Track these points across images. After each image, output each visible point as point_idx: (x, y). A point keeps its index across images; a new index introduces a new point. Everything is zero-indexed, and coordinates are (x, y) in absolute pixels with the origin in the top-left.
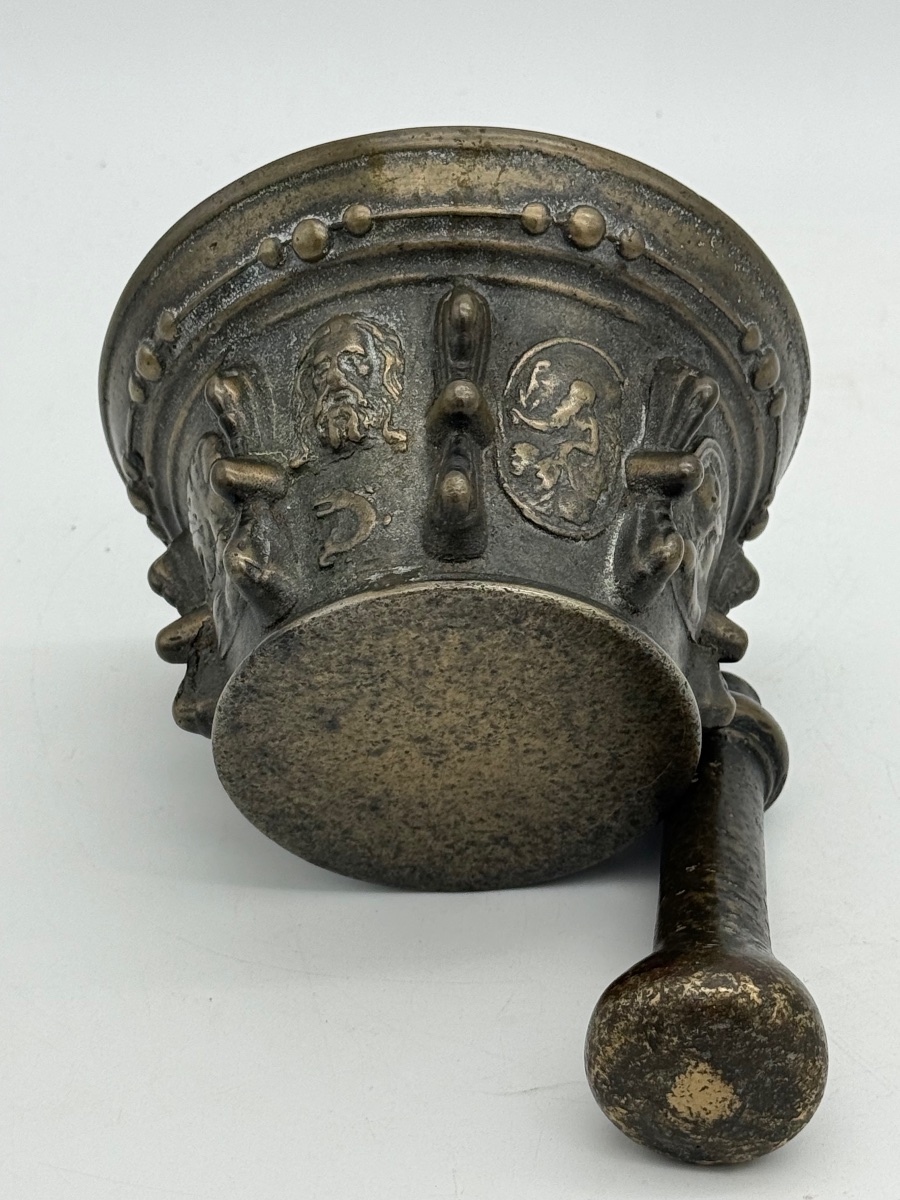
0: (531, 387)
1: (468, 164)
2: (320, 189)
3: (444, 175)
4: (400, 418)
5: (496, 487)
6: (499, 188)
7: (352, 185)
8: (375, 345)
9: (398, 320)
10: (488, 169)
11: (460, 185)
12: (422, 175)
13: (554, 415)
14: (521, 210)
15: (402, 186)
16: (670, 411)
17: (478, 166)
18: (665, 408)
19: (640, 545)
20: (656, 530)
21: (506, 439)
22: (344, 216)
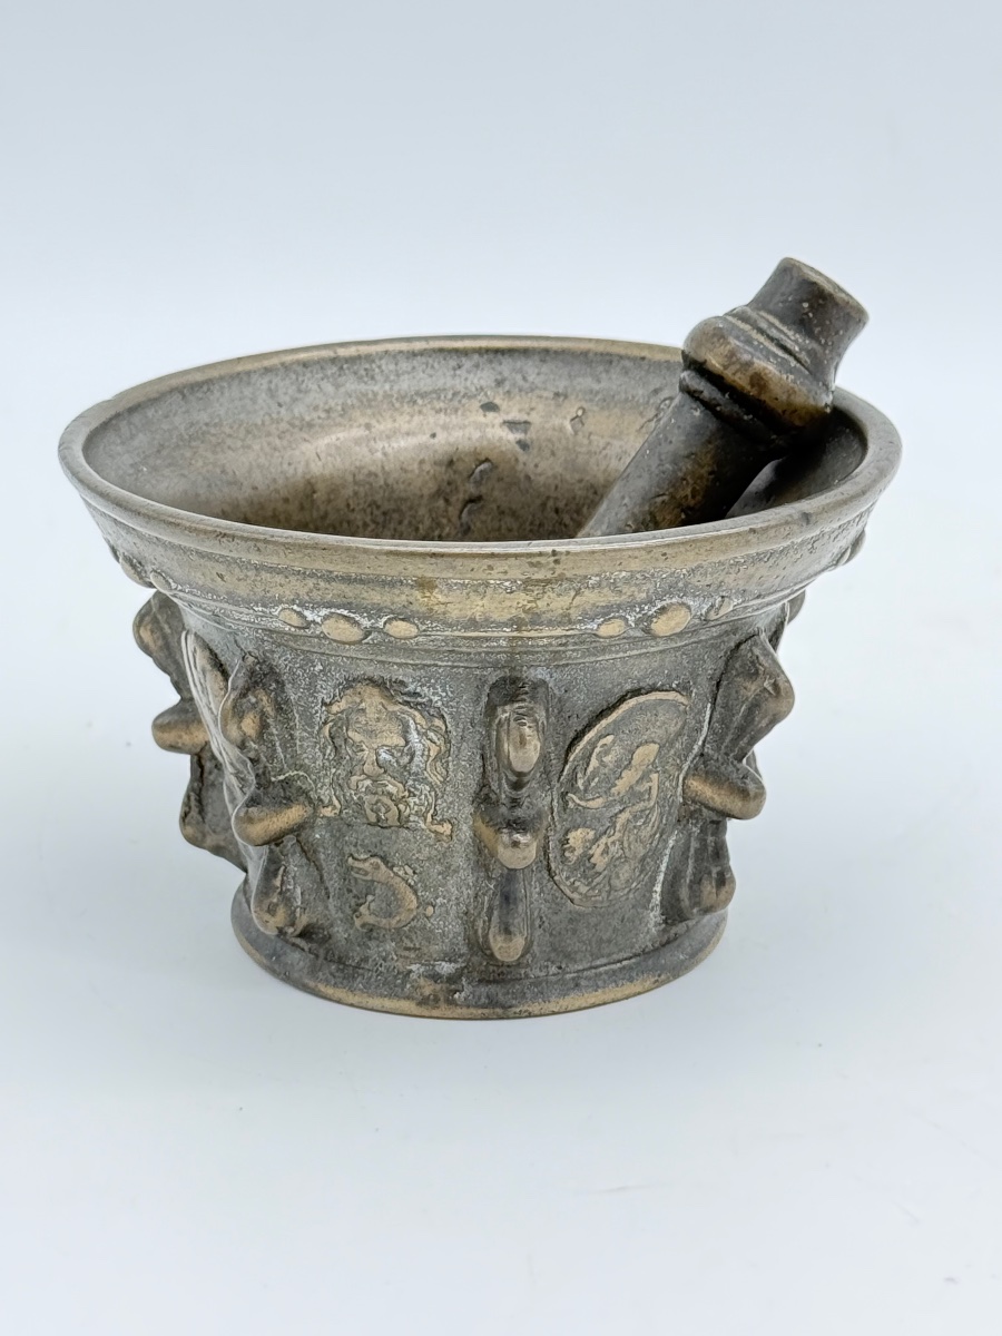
0: (590, 769)
1: (536, 592)
2: (357, 592)
3: (508, 603)
4: (445, 804)
5: (546, 876)
6: (571, 611)
7: (396, 599)
8: (416, 729)
9: (444, 694)
10: (559, 595)
11: (524, 612)
12: (480, 603)
13: (613, 790)
14: (595, 626)
15: (456, 612)
16: (738, 719)
17: (550, 594)
18: (733, 715)
19: (691, 887)
20: (710, 873)
21: (559, 826)
22: (385, 623)
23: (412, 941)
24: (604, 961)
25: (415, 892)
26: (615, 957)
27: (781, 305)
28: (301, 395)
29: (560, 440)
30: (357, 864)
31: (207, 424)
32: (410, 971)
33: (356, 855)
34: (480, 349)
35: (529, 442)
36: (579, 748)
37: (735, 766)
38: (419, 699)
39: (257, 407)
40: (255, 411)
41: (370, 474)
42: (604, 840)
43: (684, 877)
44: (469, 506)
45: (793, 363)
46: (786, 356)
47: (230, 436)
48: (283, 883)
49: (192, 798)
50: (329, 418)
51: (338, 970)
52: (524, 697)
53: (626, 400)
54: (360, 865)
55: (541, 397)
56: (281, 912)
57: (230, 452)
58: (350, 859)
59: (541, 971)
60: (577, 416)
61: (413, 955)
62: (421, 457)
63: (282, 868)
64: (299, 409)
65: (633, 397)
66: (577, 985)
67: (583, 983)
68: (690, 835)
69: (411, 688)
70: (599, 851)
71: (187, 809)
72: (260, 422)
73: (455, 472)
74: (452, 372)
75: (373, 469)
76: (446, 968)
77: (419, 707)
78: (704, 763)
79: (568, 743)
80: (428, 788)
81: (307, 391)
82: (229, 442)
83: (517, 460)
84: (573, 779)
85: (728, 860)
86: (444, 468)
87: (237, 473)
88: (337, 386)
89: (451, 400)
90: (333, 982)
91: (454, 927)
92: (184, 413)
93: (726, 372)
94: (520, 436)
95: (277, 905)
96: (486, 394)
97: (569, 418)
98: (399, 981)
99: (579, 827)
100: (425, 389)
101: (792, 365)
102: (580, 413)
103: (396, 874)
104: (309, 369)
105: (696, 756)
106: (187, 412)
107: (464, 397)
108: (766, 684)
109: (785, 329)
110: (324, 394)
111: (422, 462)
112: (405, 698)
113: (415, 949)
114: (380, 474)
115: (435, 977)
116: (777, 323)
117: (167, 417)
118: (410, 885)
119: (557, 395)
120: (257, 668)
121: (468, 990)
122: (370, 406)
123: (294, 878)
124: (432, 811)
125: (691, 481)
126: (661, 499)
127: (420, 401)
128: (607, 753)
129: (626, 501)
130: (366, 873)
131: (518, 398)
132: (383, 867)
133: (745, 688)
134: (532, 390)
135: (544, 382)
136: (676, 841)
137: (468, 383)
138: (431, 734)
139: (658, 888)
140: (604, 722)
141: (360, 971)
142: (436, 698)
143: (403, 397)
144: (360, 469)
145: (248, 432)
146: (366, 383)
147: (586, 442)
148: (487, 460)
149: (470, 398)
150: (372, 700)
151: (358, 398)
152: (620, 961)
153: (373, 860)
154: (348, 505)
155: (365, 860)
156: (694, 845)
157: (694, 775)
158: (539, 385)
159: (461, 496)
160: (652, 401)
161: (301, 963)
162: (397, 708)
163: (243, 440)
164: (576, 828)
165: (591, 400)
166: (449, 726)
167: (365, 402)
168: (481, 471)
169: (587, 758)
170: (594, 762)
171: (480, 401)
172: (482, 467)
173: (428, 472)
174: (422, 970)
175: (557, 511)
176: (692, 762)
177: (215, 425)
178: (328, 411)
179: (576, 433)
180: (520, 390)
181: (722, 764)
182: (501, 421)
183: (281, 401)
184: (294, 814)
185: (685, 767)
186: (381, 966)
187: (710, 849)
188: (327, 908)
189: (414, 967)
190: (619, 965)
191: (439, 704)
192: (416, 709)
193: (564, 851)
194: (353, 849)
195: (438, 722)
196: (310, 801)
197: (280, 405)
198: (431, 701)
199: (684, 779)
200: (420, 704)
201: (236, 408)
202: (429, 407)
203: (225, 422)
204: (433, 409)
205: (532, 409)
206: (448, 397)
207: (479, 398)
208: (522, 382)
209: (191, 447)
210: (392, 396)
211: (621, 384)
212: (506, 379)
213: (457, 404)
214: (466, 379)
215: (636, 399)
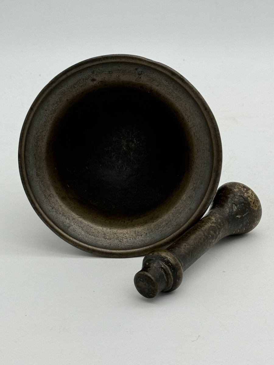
31: (36, 134)
53: (129, 72)
55: (106, 74)
60: (117, 77)
65: (131, 71)
89: (83, 82)
96: (91, 77)
100: (75, 82)
106: (31, 136)
107: (86, 80)
110: (53, 99)
127: (76, 86)
131: (100, 75)
134: (102, 72)
137: (85, 75)
143: (71, 87)
146: (61, 89)
151: (61, 94)
158: (104, 70)
160: (136, 72)
165: (120, 73)
177: (38, 132)
180: (99, 73)
182: (98, 82)
183: (46, 109)
202: (79, 86)
203: (39, 129)
204: (80, 87)
205: (105, 78)
206: (82, 81)
207: (90, 78)
208: (98, 71)
209: (39, 146)
210: (68, 88)
211: (126, 67)
212: (94, 71)
213: (85, 82)
214: (84, 74)
215: (132, 72)
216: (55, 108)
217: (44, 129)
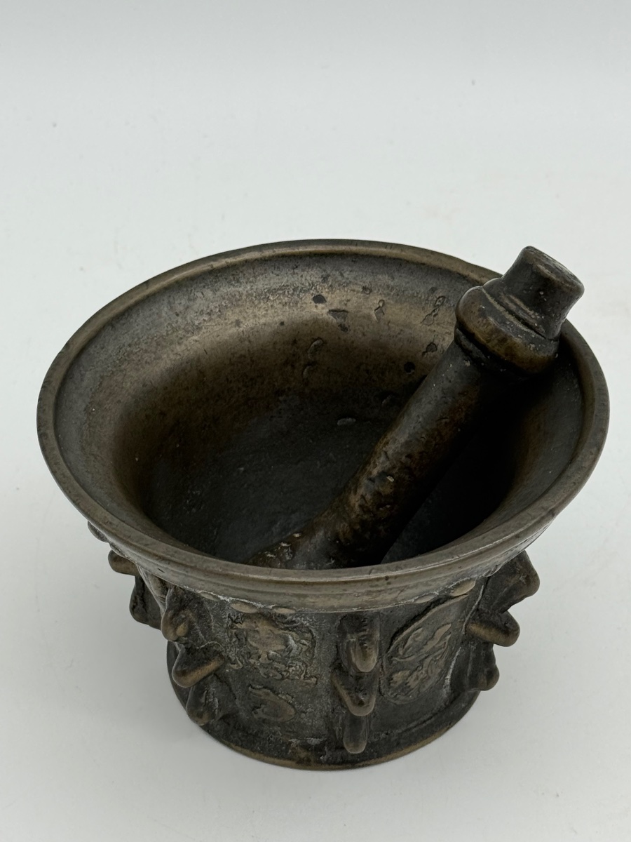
0: (407, 645)
1: (374, 595)
2: (255, 595)
3: (355, 601)
4: (312, 669)
6: (397, 598)
7: (281, 600)
9: (311, 620)
10: (390, 594)
11: (367, 602)
12: (337, 602)
13: (422, 651)
14: (413, 600)
15: (321, 605)
16: (502, 594)
17: (384, 594)
18: (499, 592)
19: (470, 679)
20: (483, 671)
21: (386, 672)
22: (273, 607)
23: (291, 728)
24: (415, 723)
25: (293, 707)
26: (422, 719)
27: (525, 292)
28: (191, 303)
29: (368, 326)
30: (254, 691)
31: (130, 345)
32: (290, 743)
33: (254, 685)
34: (310, 253)
35: (347, 326)
36: (400, 638)
37: (499, 616)
38: (295, 625)
39: (162, 320)
40: (161, 323)
41: (242, 356)
42: (415, 673)
43: (466, 674)
44: (308, 367)
45: (534, 335)
46: (529, 330)
47: (146, 351)
48: (206, 699)
49: (138, 599)
50: (210, 320)
51: (243, 736)
52: (365, 628)
53: (413, 296)
54: (257, 692)
55: (354, 291)
56: (206, 716)
57: (148, 366)
58: (250, 688)
59: (375, 738)
60: (379, 307)
61: (292, 735)
62: (275, 340)
63: (205, 692)
64: (191, 315)
65: (417, 294)
66: (398, 744)
67: (402, 741)
68: (470, 651)
69: (289, 618)
70: (412, 680)
71: (135, 604)
72: (165, 334)
73: (298, 348)
74: (292, 271)
75: (243, 352)
76: (314, 741)
77: (295, 629)
78: (479, 615)
79: (392, 634)
80: (301, 664)
81: (194, 299)
82: (146, 357)
83: (339, 338)
84: (396, 650)
85: (495, 662)
86: (290, 346)
87: (153, 382)
88: (215, 291)
89: (293, 294)
90: (240, 744)
91: (319, 723)
92: (114, 340)
93: (488, 344)
94: (340, 321)
95: (203, 712)
96: (316, 289)
97: (374, 308)
98: (284, 748)
99: (399, 671)
100: (274, 287)
101: (533, 336)
102: (381, 304)
103: (281, 698)
104: (195, 282)
105: (474, 611)
106: (116, 339)
107: (301, 291)
108: (521, 579)
109: (527, 310)
110: (206, 300)
111: (275, 343)
112: (285, 626)
113: (294, 732)
114: (247, 355)
115: (306, 747)
116: (522, 305)
117: (102, 348)
118: (289, 703)
119: (364, 288)
120: (185, 596)
121: (328, 754)
122: (238, 306)
123: (213, 695)
124: (304, 674)
125: (464, 409)
126: (444, 421)
127: (271, 298)
128: (417, 636)
129: (421, 419)
130: (260, 696)
131: (338, 291)
132: (272, 694)
133: (507, 581)
134: (348, 284)
135: (355, 278)
136: (461, 653)
137: (303, 280)
138: (304, 641)
139: (449, 677)
140: (416, 624)
141: (257, 739)
142: (306, 622)
143: (260, 295)
144: (233, 354)
145: (158, 344)
146: (234, 286)
147: (386, 328)
148: (319, 338)
149: (305, 292)
150: (263, 628)
151: (229, 299)
152: (424, 722)
153: (266, 690)
154: (227, 379)
155: (260, 689)
156: (472, 655)
157: (473, 623)
158: (352, 280)
159: (302, 362)
160: (430, 298)
161: (218, 726)
162: (281, 632)
163: (155, 353)
164: (397, 671)
165: (389, 294)
166: (314, 634)
167: (235, 303)
168: (315, 346)
169: (405, 640)
170: (410, 642)
171: (312, 294)
172: (315, 343)
173: (279, 350)
174: (299, 742)
175: (367, 371)
176: (471, 615)
177: (136, 344)
178: (209, 314)
179: (379, 319)
180: (339, 285)
181: (491, 615)
182: (327, 310)
183: (178, 311)
184: (212, 666)
185: (467, 619)
186: (271, 737)
187: (483, 658)
188: (235, 704)
189: (294, 740)
190: (424, 725)
191: (308, 624)
192: (293, 631)
193: (390, 684)
194: (251, 682)
195: (307, 635)
196: (221, 657)
197: (177, 315)
198: (302, 624)
199: (466, 625)
200: (296, 627)
201: (148, 325)
202: (278, 302)
203: (141, 340)
204: (280, 303)
205: (348, 301)
206: (290, 293)
207: (312, 292)
208: (340, 278)
209: (121, 371)
210: (252, 295)
211: (408, 282)
212: (329, 276)
213: (296, 297)
214: (302, 276)
215: (419, 296)
216: (200, 324)
217: (154, 349)
